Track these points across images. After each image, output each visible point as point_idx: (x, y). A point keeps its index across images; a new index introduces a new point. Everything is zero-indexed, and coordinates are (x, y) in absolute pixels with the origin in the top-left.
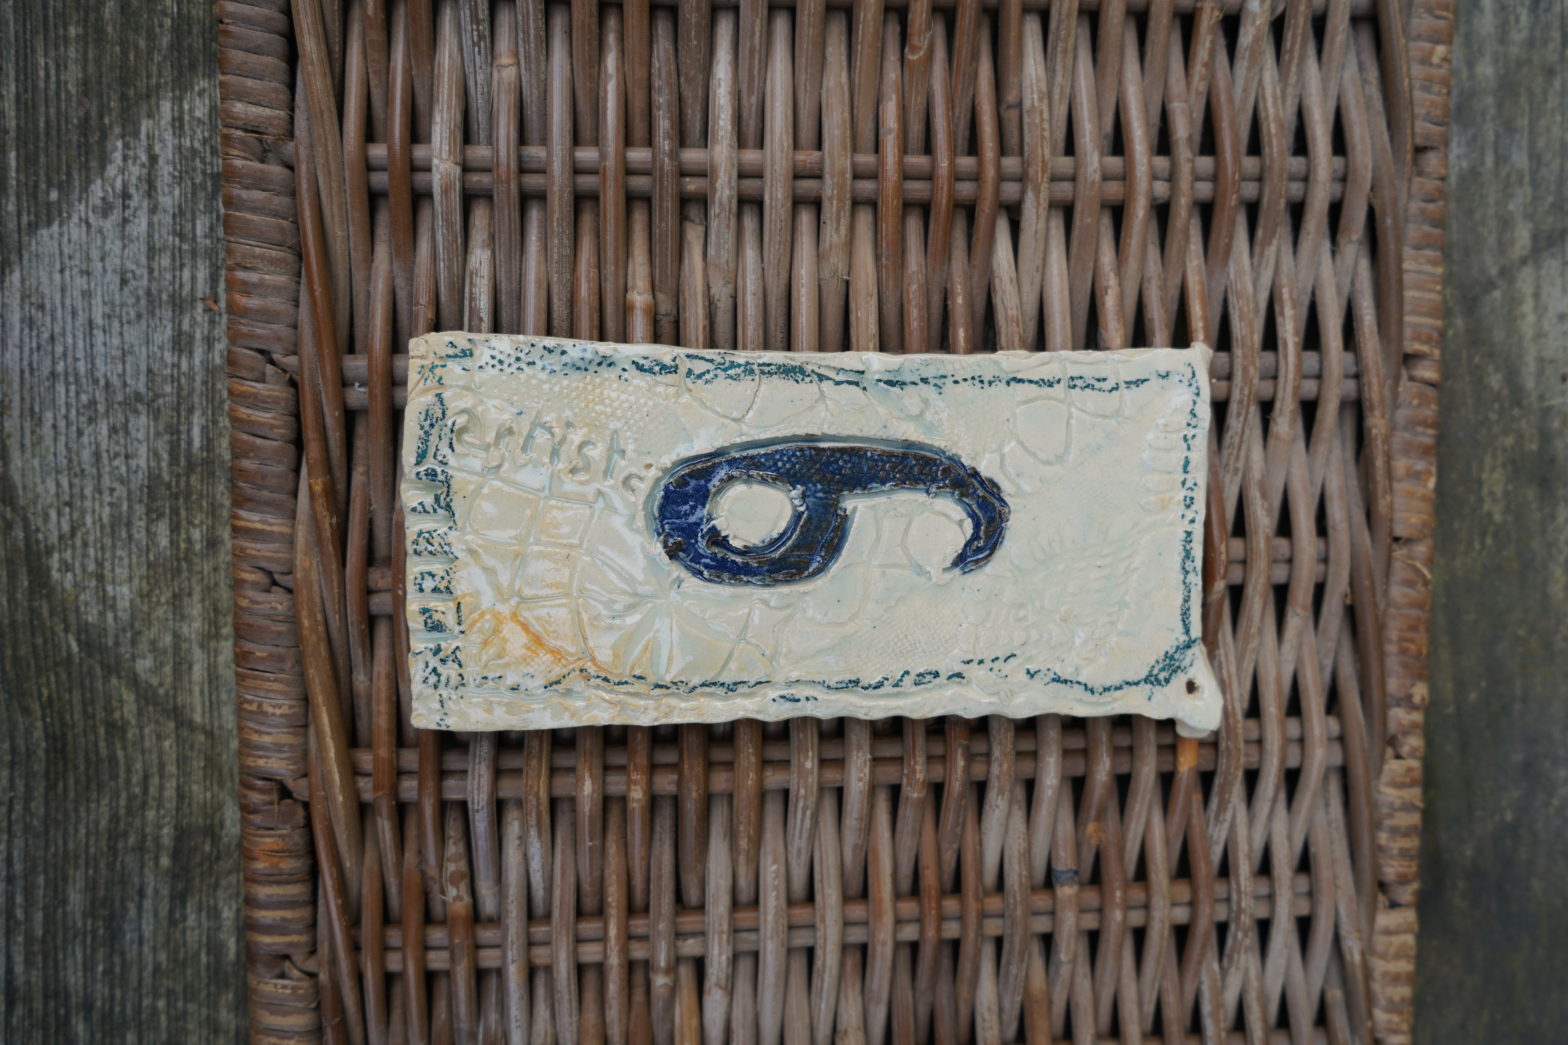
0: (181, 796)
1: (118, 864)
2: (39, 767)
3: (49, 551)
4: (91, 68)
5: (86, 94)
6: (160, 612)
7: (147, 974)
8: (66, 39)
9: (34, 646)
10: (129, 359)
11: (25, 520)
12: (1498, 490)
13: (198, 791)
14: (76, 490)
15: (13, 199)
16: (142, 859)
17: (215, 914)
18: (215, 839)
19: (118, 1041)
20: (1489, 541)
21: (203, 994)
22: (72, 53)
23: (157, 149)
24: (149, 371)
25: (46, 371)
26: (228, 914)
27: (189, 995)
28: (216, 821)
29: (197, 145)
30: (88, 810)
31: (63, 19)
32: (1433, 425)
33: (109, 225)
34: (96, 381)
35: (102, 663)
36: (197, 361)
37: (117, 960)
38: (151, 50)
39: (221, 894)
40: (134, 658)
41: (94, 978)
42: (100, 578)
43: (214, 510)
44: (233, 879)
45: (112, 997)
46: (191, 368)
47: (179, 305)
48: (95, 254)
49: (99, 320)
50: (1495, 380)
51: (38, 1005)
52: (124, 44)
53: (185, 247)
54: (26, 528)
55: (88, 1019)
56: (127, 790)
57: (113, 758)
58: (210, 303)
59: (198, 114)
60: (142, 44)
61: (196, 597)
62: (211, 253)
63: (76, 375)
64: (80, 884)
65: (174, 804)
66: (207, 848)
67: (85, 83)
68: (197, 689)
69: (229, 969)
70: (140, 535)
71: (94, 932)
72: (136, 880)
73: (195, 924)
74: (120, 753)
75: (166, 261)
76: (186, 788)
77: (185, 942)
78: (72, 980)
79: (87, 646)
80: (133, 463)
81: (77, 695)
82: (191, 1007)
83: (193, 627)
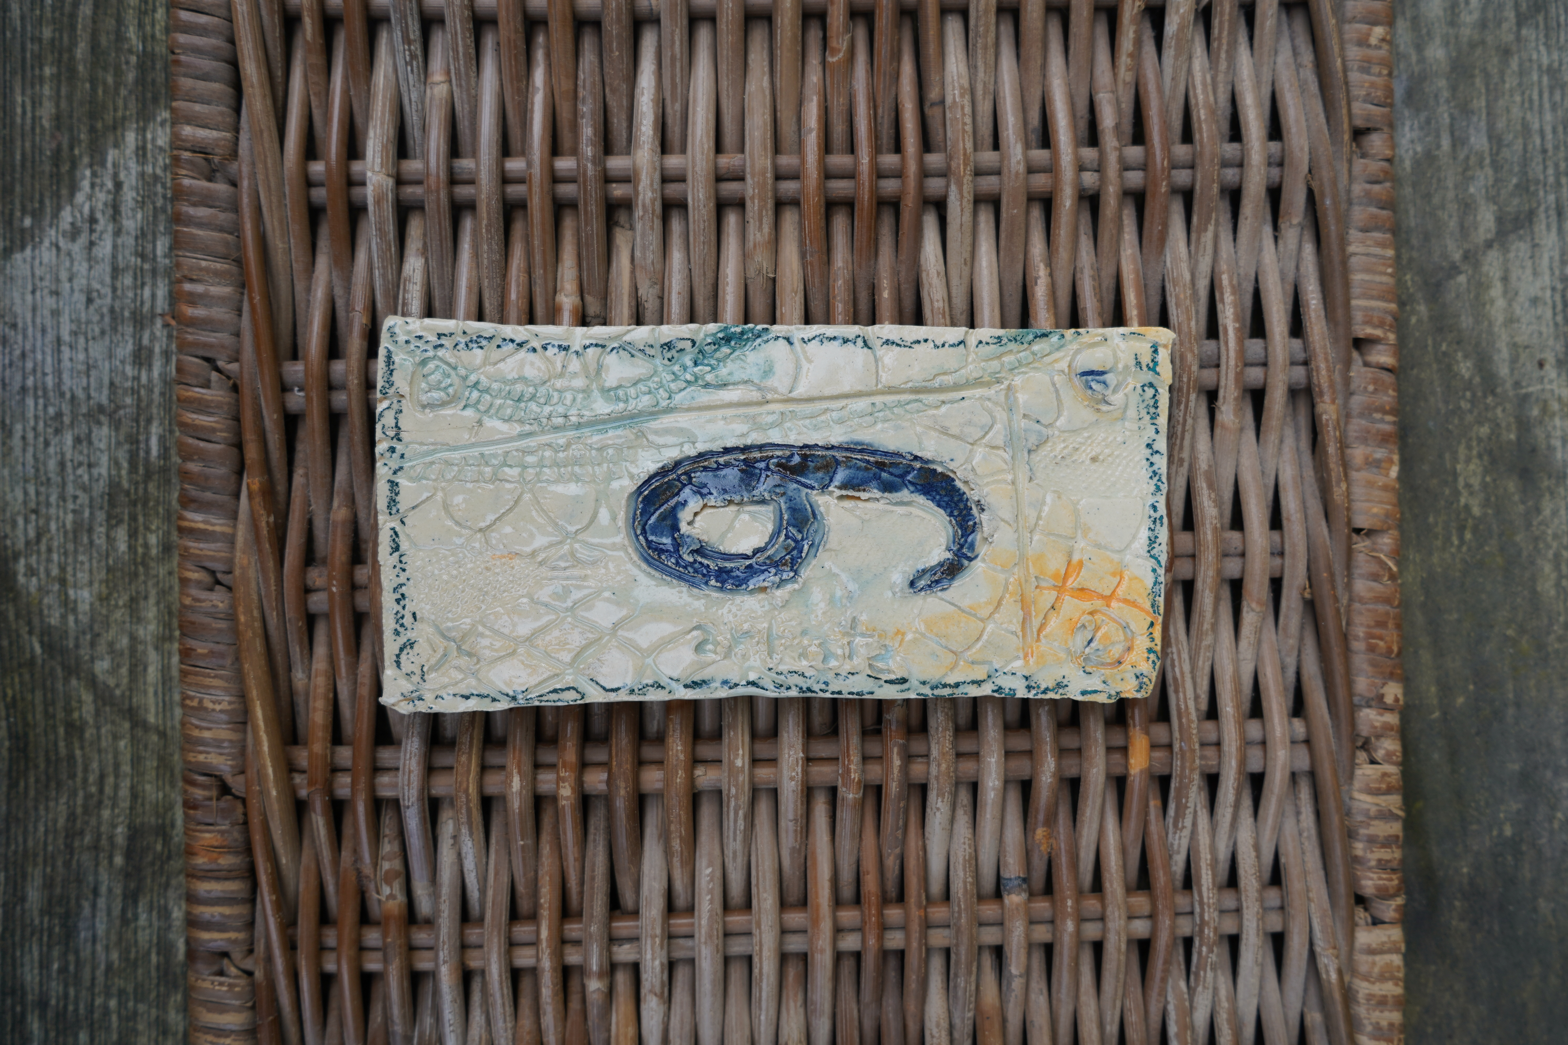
0: (134, 796)
1: (74, 862)
3: (16, 556)
4: (63, 104)
5: (58, 128)
6: (118, 615)
7: (100, 973)
8: (41, 79)
10: (93, 373)
12: (1476, 482)
13: (150, 791)
14: (42, 498)
16: (97, 859)
17: (165, 913)
18: (166, 838)
19: (70, 1040)
20: (1468, 536)
21: (153, 995)
22: (47, 91)
23: (122, 176)
24: (111, 384)
25: (16, 386)
26: (177, 914)
27: (140, 995)
28: (168, 821)
29: (158, 171)
30: (47, 809)
31: (39, 60)
32: (1393, 412)
33: (77, 248)
34: (62, 395)
35: (63, 665)
36: (156, 373)
37: (71, 958)
38: (117, 85)
39: (171, 894)
40: (92, 659)
41: (49, 976)
42: (63, 582)
45: (66, 995)
46: (150, 380)
47: (140, 321)
48: (64, 276)
49: (66, 337)
50: (1465, 368)
52: (93, 81)
53: (146, 266)
55: (42, 1017)
56: (84, 788)
57: (71, 757)
58: (167, 321)
59: (160, 142)
60: (110, 80)
61: (152, 600)
63: (45, 389)
64: (38, 881)
65: (127, 804)
66: (159, 847)
67: (58, 118)
68: (151, 690)
69: (178, 970)
70: (100, 541)
71: (50, 930)
72: (91, 878)
73: (146, 924)
74: (78, 753)
75: (128, 280)
76: (140, 788)
77: (136, 942)
78: (29, 978)
79: (49, 648)
80: (95, 472)
81: (39, 696)
82: (141, 1008)
83: (149, 630)
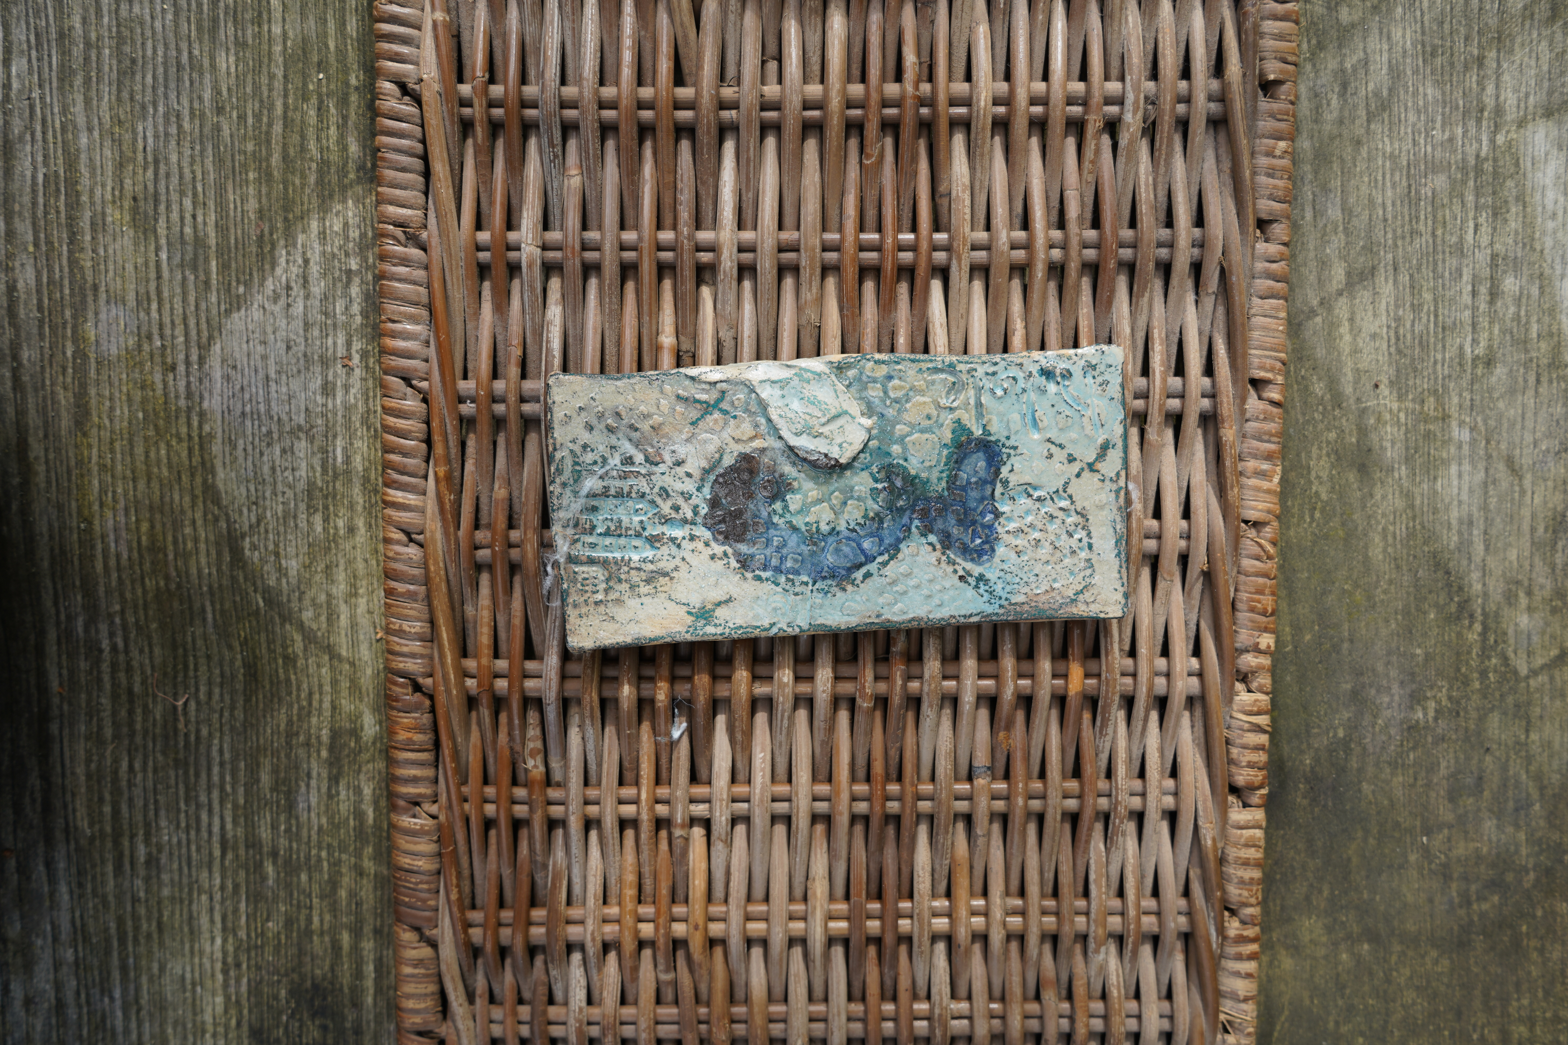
0: (334, 708)
1: (293, 755)
2: (239, 686)
3: (243, 536)
4: (264, 200)
5: (261, 218)
6: (318, 578)
7: (314, 833)
8: (247, 181)
9: (235, 602)
10: (293, 401)
11: (227, 515)
12: (1324, 474)
13: (345, 704)
14: (260, 494)
15: (215, 293)
16: (309, 752)
17: (358, 791)
18: (358, 739)
19: (295, 879)
20: (1317, 515)
21: (352, 848)
22: (251, 191)
23: (309, 255)
24: (307, 409)
25: (238, 412)
26: (367, 791)
27: (343, 848)
28: (358, 726)
29: (336, 250)
30: (272, 717)
31: (245, 167)
33: (277, 308)
34: (271, 418)
35: (280, 615)
36: (338, 402)
37: (293, 822)
38: (303, 186)
39: (362, 777)
40: (300, 610)
41: (279, 836)
42: (277, 554)
43: (352, 507)
44: (370, 766)
45: (291, 848)
46: (334, 406)
47: (325, 362)
48: (269, 330)
49: (273, 375)
50: (1318, 388)
51: (242, 852)
52: (285, 182)
53: (329, 322)
54: (228, 521)
55: (274, 863)
56: (298, 702)
57: (288, 680)
58: (346, 361)
59: (336, 228)
60: (297, 182)
61: (342, 567)
62: (347, 326)
63: (259, 414)
64: (268, 768)
65: (330, 713)
66: (353, 744)
67: (260, 212)
68: (343, 633)
70: (303, 525)
71: (278, 802)
72: (305, 766)
73: (346, 798)
74: (293, 677)
75: (316, 332)
76: (338, 702)
77: (339, 811)
78: (264, 835)
79: (269, 602)
80: (297, 474)
81: (263, 636)
82: (344, 857)
83: (340, 588)
